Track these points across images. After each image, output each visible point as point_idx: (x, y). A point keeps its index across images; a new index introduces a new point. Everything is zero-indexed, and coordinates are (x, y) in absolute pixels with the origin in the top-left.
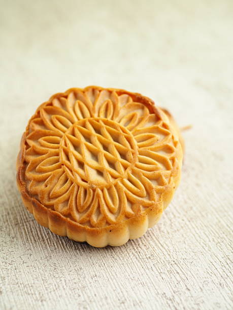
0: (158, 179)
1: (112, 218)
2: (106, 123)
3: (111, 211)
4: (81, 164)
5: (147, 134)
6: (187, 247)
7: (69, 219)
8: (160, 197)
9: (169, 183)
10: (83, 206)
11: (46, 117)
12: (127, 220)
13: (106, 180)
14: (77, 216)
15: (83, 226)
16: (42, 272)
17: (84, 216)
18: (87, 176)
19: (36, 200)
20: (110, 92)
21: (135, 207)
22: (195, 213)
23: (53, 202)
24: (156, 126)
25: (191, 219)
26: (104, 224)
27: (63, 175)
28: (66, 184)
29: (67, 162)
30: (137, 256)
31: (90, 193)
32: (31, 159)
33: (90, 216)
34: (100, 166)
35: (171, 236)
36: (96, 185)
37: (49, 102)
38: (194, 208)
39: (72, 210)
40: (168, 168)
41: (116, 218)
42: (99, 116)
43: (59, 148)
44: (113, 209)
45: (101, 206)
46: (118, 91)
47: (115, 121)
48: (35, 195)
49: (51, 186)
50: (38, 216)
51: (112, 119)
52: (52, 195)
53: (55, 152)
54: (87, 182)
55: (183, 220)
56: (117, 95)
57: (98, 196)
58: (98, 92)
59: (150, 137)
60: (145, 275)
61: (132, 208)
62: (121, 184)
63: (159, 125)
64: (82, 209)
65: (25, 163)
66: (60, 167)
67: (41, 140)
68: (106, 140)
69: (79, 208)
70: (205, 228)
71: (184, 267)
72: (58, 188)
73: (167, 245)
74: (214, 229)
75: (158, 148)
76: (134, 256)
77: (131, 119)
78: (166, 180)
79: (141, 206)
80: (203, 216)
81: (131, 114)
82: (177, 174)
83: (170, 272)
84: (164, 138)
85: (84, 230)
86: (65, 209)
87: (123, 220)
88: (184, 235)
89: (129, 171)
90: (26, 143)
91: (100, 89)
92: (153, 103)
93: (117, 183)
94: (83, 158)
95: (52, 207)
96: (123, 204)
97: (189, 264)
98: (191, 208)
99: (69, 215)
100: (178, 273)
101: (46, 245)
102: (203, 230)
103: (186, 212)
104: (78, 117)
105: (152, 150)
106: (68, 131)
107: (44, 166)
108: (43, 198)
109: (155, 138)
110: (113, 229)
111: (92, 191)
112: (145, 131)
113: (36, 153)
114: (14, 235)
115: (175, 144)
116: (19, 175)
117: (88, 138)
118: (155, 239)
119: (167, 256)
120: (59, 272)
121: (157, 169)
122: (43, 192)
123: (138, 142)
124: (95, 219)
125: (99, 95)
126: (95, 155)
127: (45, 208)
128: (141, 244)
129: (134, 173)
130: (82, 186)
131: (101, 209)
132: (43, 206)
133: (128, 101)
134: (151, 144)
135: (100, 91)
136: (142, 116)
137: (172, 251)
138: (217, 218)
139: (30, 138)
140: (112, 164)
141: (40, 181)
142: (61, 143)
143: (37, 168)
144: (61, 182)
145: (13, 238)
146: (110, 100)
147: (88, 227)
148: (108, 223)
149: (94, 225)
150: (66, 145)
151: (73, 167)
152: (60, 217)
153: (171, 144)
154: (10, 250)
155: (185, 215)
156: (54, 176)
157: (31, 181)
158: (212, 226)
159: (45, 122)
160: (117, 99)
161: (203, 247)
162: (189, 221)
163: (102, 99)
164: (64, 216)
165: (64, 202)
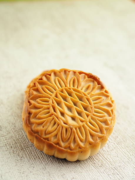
0: (105, 122)
1: (82, 144)
2: (75, 90)
3: (81, 141)
4: (62, 114)
5: (97, 96)
6: (120, 159)
7: (58, 146)
8: (107, 132)
9: (111, 124)
10: (66, 138)
11: (39, 87)
12: (90, 146)
13: (77, 122)
14: (62, 144)
15: (66, 150)
16: (43, 177)
17: (67, 144)
18: (67, 121)
19: (38, 136)
20: (75, 72)
21: (94, 138)
22: (120, 139)
23: (47, 136)
24: (102, 92)
25: (119, 143)
26: (78, 148)
27: (53, 121)
28: (55, 126)
29: (55, 113)
30: (94, 166)
31: (69, 131)
32: (33, 111)
33: (70, 144)
34: (73, 115)
35: (110, 153)
36: (72, 126)
37: (40, 78)
38: (119, 137)
39: (59, 141)
40: (110, 115)
41: (84, 145)
42: (70, 86)
43: (49, 105)
44: (83, 139)
45: (76, 138)
46: (79, 72)
47: (79, 89)
48: (37, 132)
49: (47, 127)
50: (38, 144)
51: (77, 88)
52: (47, 132)
53: (47, 107)
54: (67, 124)
55: (114, 144)
56: (79, 74)
57: (74, 132)
58: (68, 72)
59: (99, 98)
60: (101, 176)
61: (92, 139)
62: (86, 125)
63: (103, 91)
64: (65, 140)
65: (30, 113)
66: (50, 116)
67: (38, 100)
68: (76, 100)
69: (63, 139)
70: (127, 148)
71: (120, 171)
72: (50, 128)
73: (109, 159)
74: (132, 149)
75: (104, 104)
76: (92, 165)
77: (88, 88)
78: (109, 122)
79: (97, 138)
80: (124, 141)
81: (87, 85)
82: (114, 119)
83: (114, 174)
84: (106, 99)
85: (67, 152)
86: (55, 140)
87: (88, 146)
88: (117, 152)
89: (90, 117)
90: (29, 102)
91: (69, 71)
92: (99, 79)
93: (84, 124)
94: (64, 110)
95: (47, 139)
96: (87, 137)
97: (123, 169)
98: (117, 137)
99: (58, 144)
100: (118, 174)
101: (41, 161)
102: (126, 149)
103: (115, 139)
104: (58, 87)
105: (101, 105)
106: (54, 95)
107: (41, 115)
108: (42, 134)
109: (102, 99)
110: (82, 151)
111: (70, 130)
112: (96, 95)
113: (36, 108)
114: (21, 156)
115: (112, 102)
116: (26, 121)
117: (65, 99)
118: (102, 156)
119: (110, 164)
120: (52, 177)
121: (104, 116)
122: (42, 131)
123: (93, 101)
124: (72, 146)
125: (69, 74)
126: (70, 109)
127: (44, 140)
128: (94, 158)
129: (92, 118)
130: (64, 127)
131: (76, 140)
132: (42, 139)
133: (85, 78)
134: (100, 102)
135: (69, 72)
136: (93, 86)
137: (112, 162)
138: (132, 142)
139: (31, 99)
140: (80, 114)
141: (39, 124)
142: (50, 102)
143: (37, 116)
144: (52, 124)
145: (22, 158)
146: (75, 77)
147: (69, 151)
148: (80, 148)
149: (72, 149)
150: (53, 103)
151: (58, 116)
152: (53, 145)
153: (110, 102)
154: (21, 165)
155: (115, 141)
156: (48, 121)
157: (34, 124)
158: (130, 147)
159: (39, 90)
160: (79, 76)
161: (128, 159)
162: (118, 144)
163: (71, 76)
164: (55, 144)
165: (55, 136)
